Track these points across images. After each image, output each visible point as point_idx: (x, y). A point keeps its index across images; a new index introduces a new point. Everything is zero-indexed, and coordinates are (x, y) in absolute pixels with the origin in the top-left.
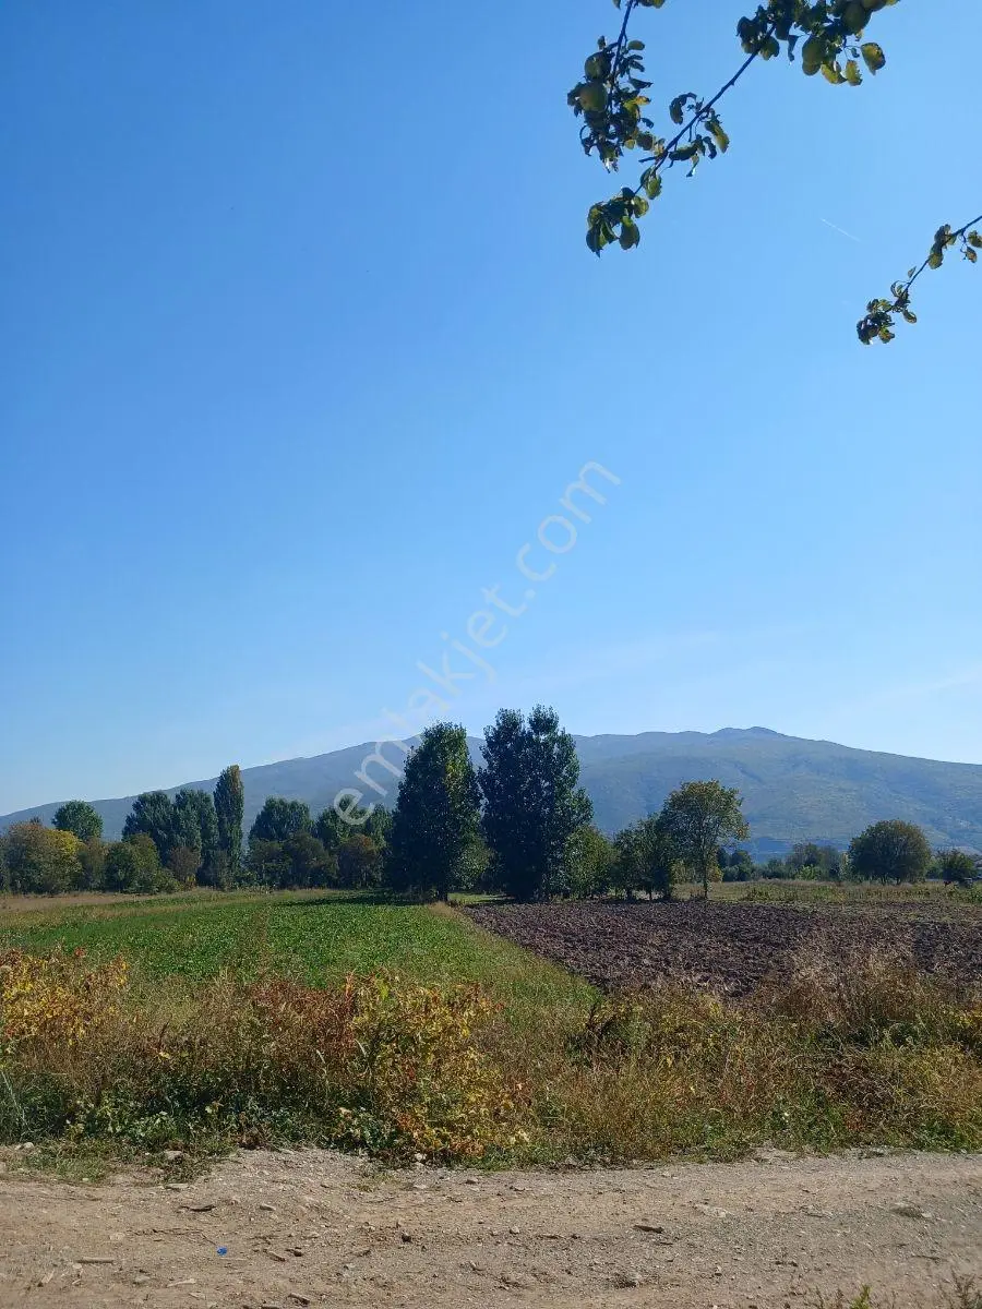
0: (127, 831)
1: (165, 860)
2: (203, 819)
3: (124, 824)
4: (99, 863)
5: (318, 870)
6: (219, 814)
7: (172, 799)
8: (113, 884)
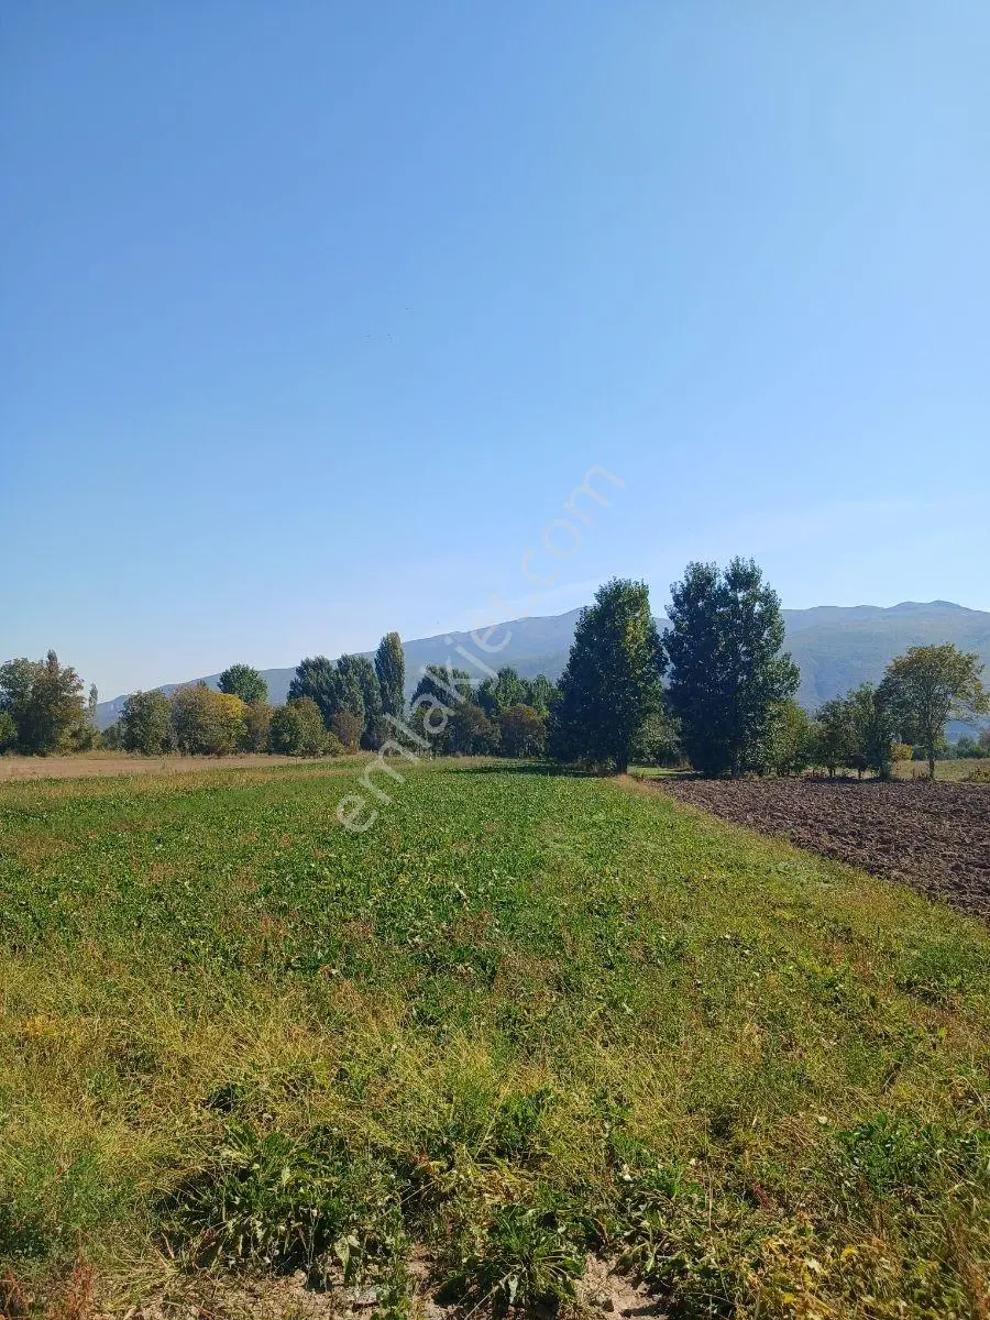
0: (292, 695)
1: (329, 724)
2: (366, 685)
3: (289, 689)
4: (264, 726)
5: (480, 738)
6: (381, 679)
7: (335, 666)
8: (279, 747)
